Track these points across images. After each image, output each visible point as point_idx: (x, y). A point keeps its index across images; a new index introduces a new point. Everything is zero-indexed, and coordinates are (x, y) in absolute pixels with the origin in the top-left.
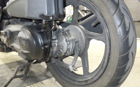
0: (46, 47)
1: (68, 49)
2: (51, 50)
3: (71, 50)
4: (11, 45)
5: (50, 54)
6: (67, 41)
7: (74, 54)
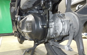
0: (44, 27)
1: (63, 29)
2: (49, 31)
3: (66, 31)
4: (22, 31)
5: (48, 35)
6: (62, 22)
7: (69, 35)
